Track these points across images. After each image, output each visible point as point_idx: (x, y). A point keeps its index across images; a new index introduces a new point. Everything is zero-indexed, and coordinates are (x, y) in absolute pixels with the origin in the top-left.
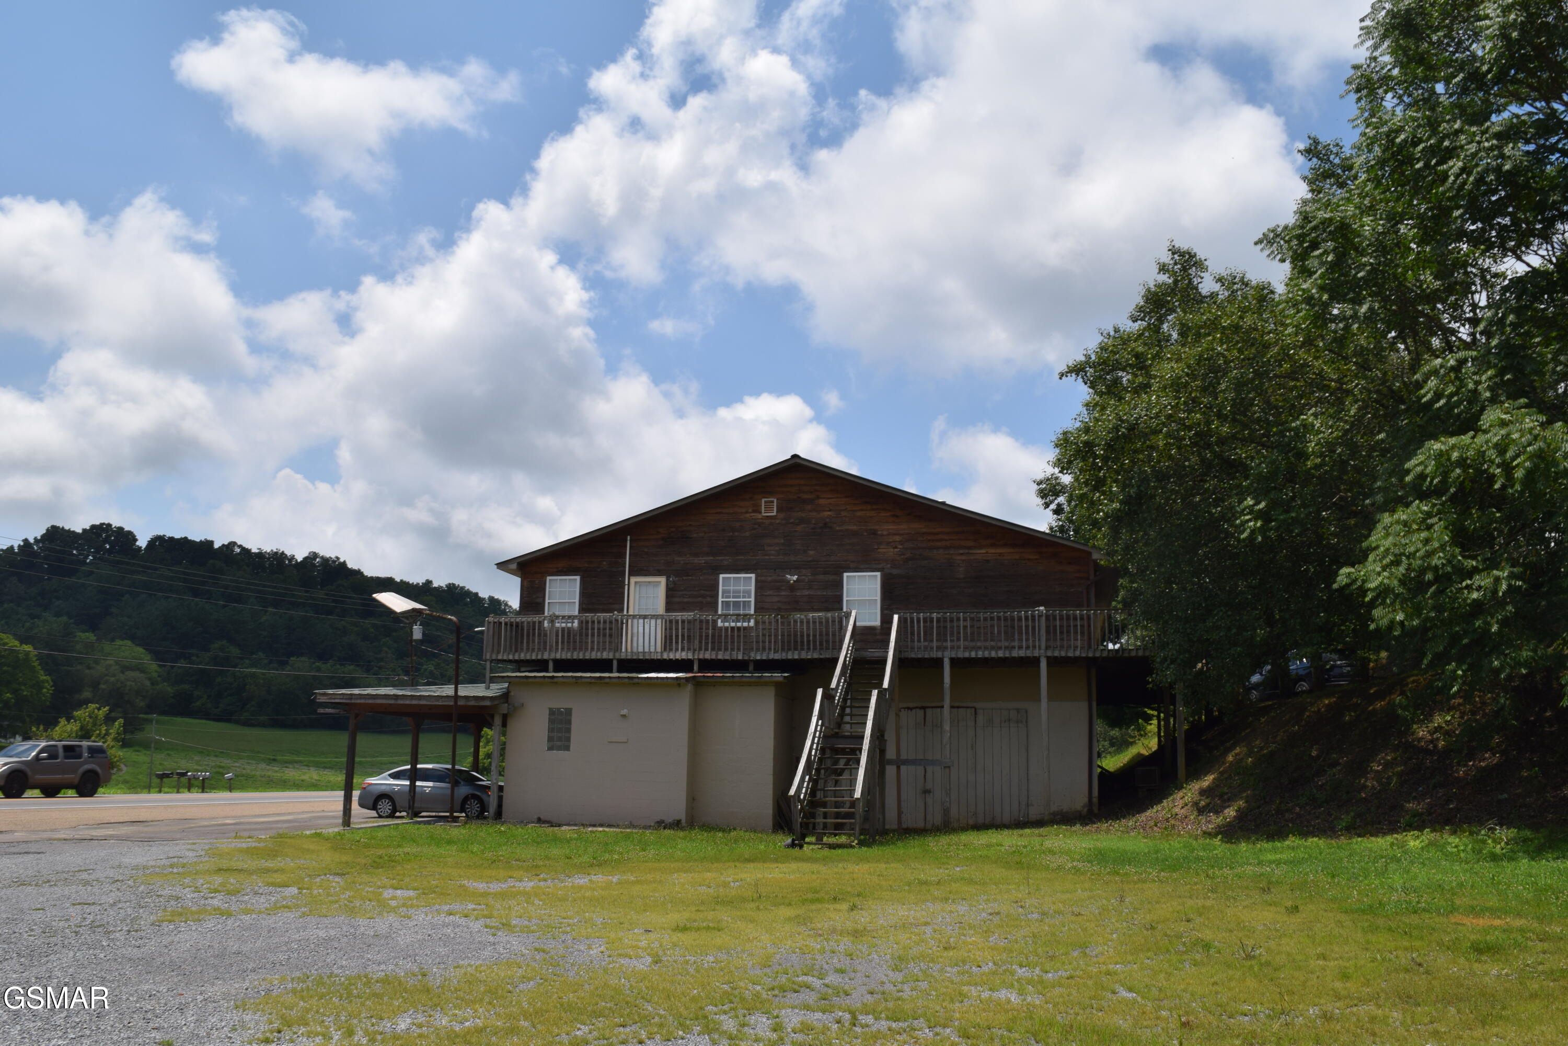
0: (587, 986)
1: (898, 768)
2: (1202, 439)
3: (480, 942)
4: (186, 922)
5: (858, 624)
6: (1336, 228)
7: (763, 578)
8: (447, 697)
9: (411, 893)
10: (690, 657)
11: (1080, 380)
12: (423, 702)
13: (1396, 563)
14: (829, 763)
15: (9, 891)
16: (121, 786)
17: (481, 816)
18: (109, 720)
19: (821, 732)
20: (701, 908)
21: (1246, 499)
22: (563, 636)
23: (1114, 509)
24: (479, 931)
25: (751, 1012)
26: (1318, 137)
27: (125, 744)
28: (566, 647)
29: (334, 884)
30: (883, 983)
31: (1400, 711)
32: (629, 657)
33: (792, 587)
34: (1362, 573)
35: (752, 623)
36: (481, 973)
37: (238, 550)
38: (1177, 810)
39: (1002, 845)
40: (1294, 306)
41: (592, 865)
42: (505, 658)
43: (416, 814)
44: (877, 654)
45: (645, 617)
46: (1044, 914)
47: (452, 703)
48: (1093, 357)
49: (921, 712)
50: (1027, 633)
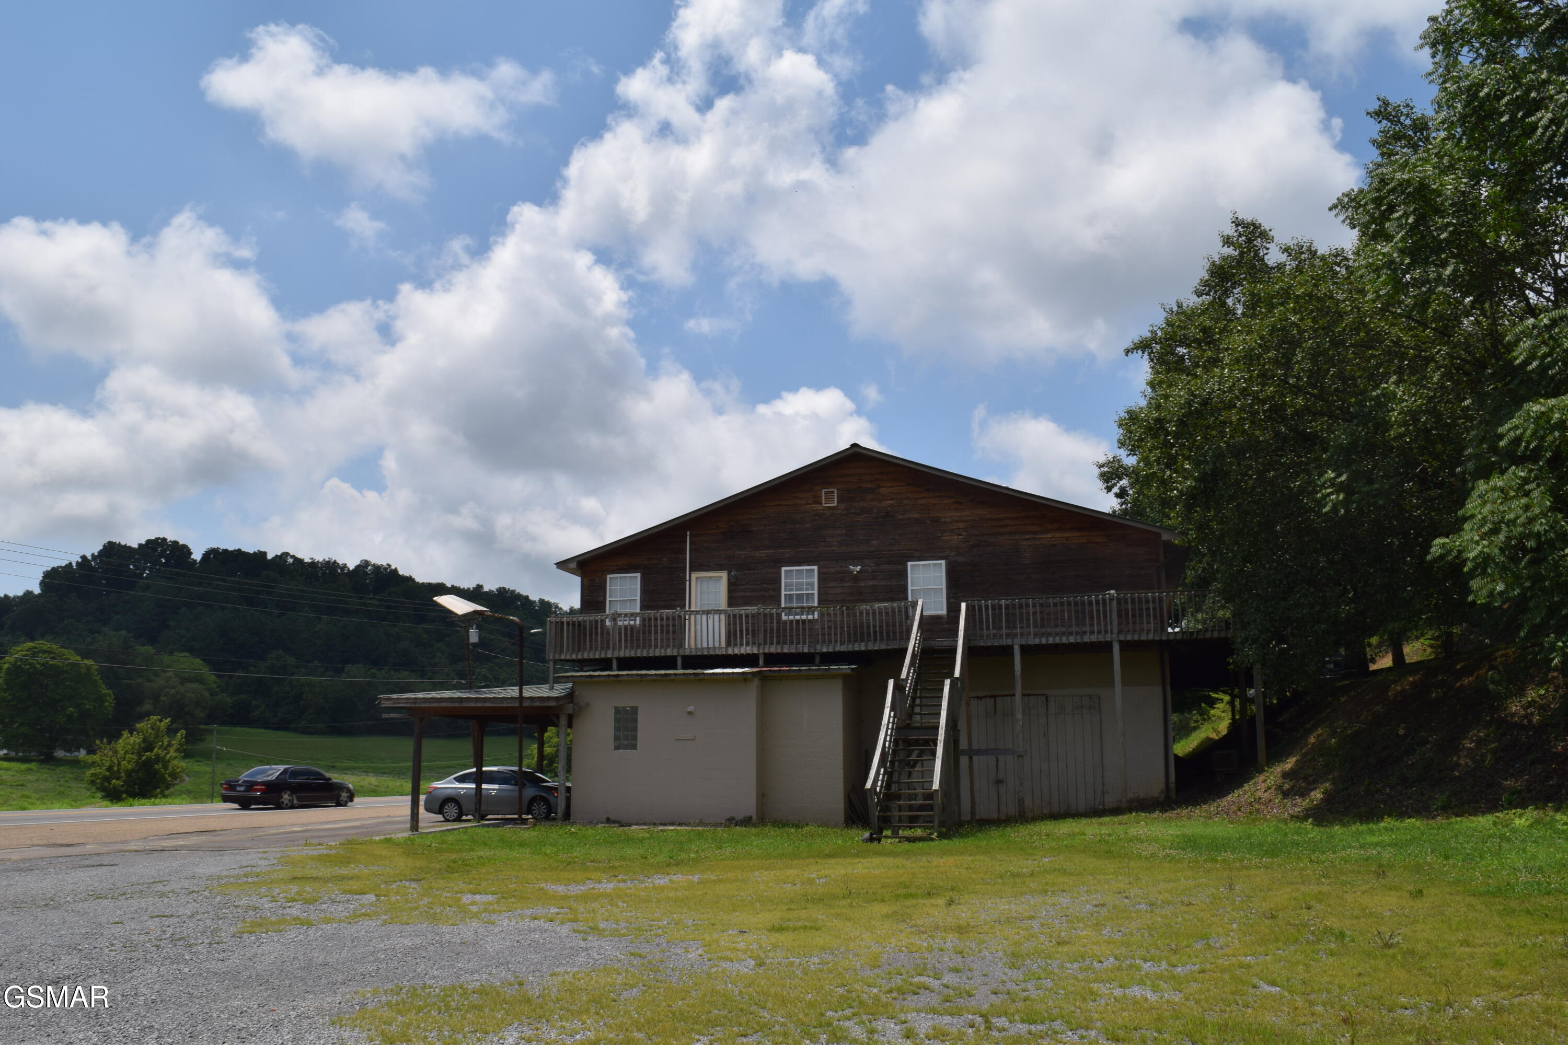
0: (694, 993)
1: (971, 758)
2: (1277, 412)
3: (571, 948)
4: (267, 933)
5: (925, 613)
6: (1415, 189)
7: (826, 570)
8: (512, 698)
9: (490, 898)
10: (756, 652)
11: (1146, 356)
12: (488, 704)
13: (1495, 531)
14: (901, 755)
15: (86, 905)
16: (184, 796)
17: (547, 818)
18: (171, 731)
19: (893, 723)
20: (793, 907)
21: (1326, 472)
22: (626, 634)
23: (1189, 486)
24: (568, 936)
25: (877, 1017)
26: (1388, 98)
27: (187, 755)
28: (629, 645)
29: (411, 890)
30: (1003, 982)
31: (1491, 687)
32: (693, 654)
33: (856, 578)
34: (1458, 543)
35: (816, 615)
36: (579, 980)
37: (290, 560)
38: (1259, 794)
39: (1085, 834)
40: (1374, 271)
41: (669, 865)
42: (568, 657)
43: (483, 818)
44: (945, 644)
45: (708, 612)
46: (1152, 905)
47: (517, 705)
48: (1159, 334)
49: (990, 702)
50: (1098, 618)
